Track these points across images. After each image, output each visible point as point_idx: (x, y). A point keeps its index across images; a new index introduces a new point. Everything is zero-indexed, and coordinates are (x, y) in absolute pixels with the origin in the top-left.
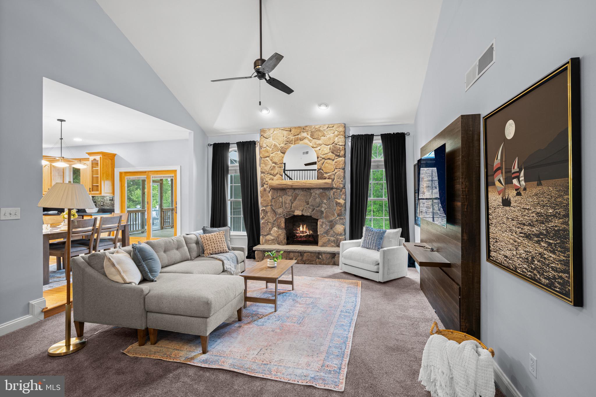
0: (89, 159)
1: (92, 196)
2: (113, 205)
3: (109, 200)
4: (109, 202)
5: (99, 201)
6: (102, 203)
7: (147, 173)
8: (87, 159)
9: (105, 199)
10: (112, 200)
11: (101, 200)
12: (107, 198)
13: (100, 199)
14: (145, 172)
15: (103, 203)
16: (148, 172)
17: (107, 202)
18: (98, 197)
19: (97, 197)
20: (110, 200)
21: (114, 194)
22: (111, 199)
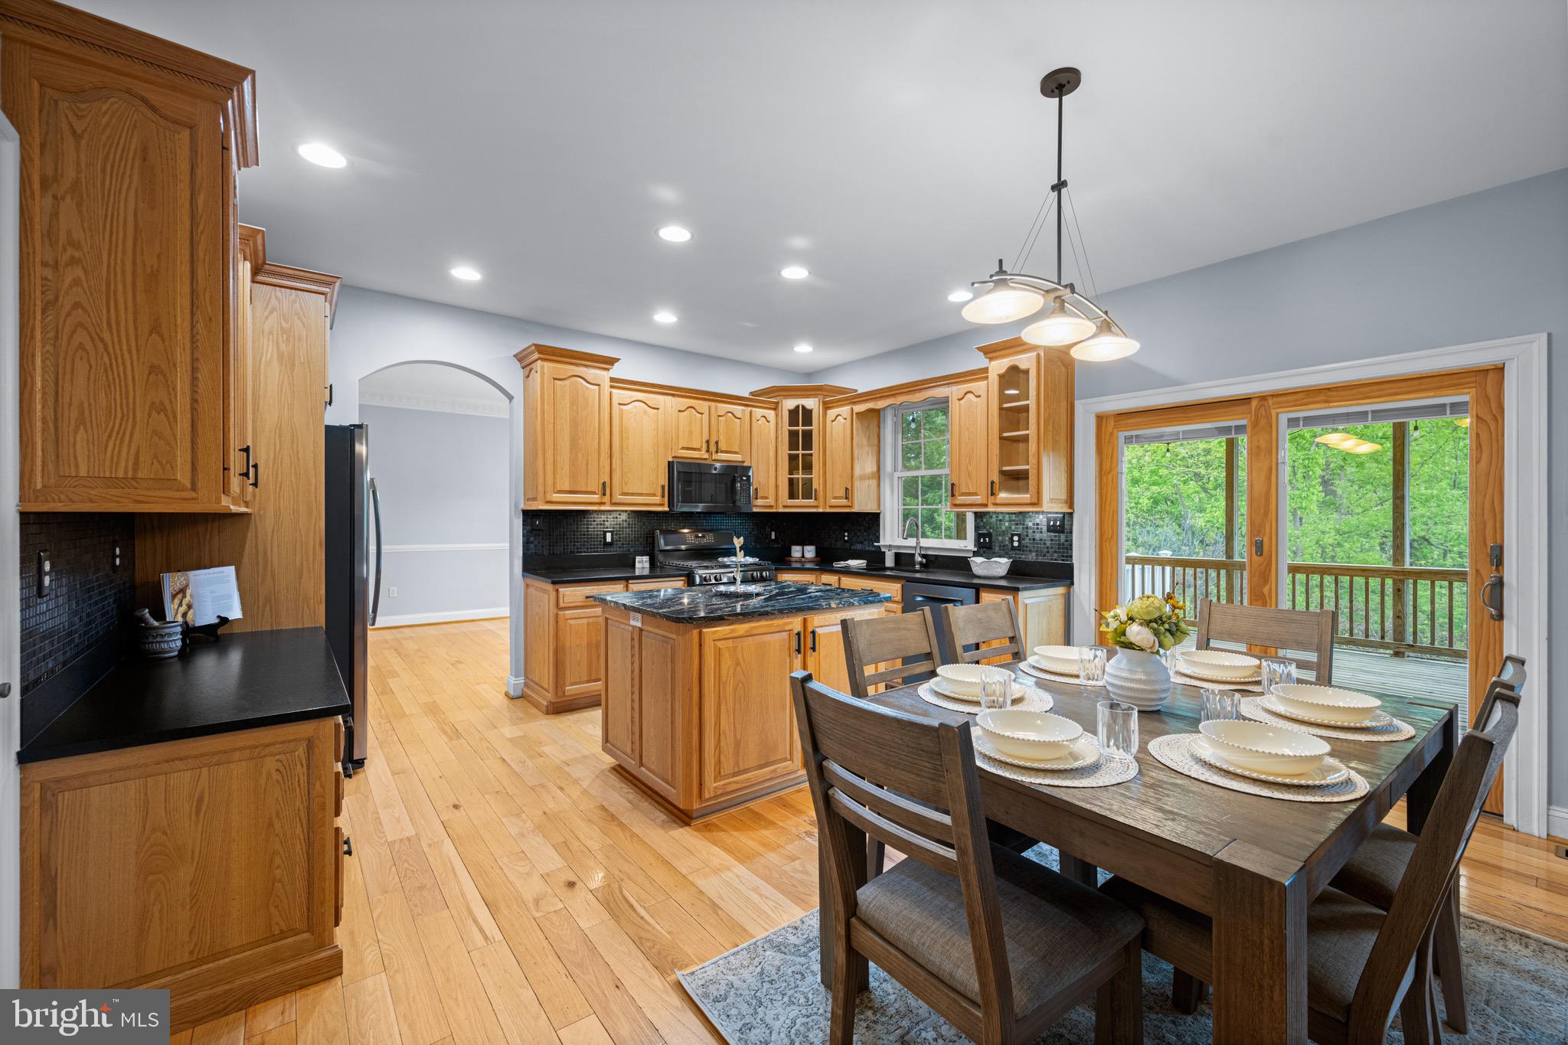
0: (986, 370)
1: (976, 513)
2: (1067, 549)
3: (1045, 529)
4: (1045, 535)
5: (1003, 533)
6: (1016, 538)
7: (1254, 403)
8: (981, 374)
9: (1030, 524)
10: (1062, 527)
11: (1013, 527)
12: (1038, 521)
13: (1007, 524)
14: (1246, 400)
15: (1019, 541)
16: (1263, 398)
17: (1038, 536)
18: (1001, 517)
19: (994, 516)
20: (1049, 530)
21: (1071, 505)
22: (1058, 523)
